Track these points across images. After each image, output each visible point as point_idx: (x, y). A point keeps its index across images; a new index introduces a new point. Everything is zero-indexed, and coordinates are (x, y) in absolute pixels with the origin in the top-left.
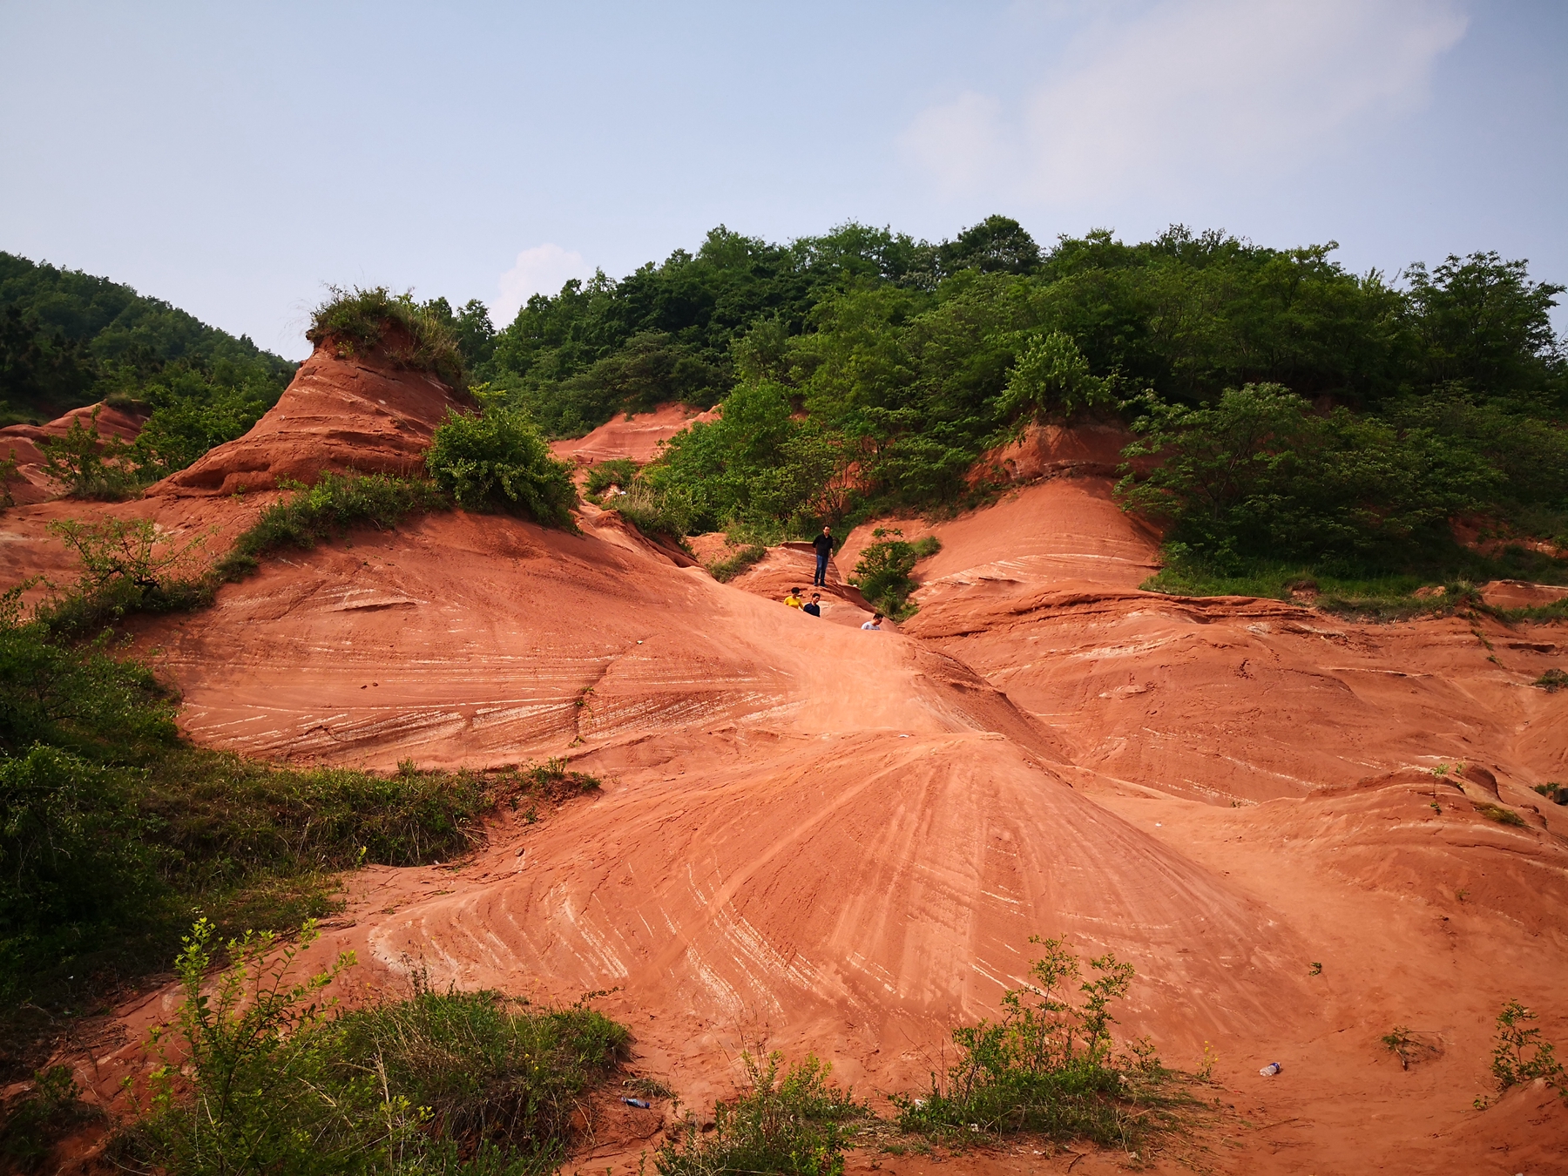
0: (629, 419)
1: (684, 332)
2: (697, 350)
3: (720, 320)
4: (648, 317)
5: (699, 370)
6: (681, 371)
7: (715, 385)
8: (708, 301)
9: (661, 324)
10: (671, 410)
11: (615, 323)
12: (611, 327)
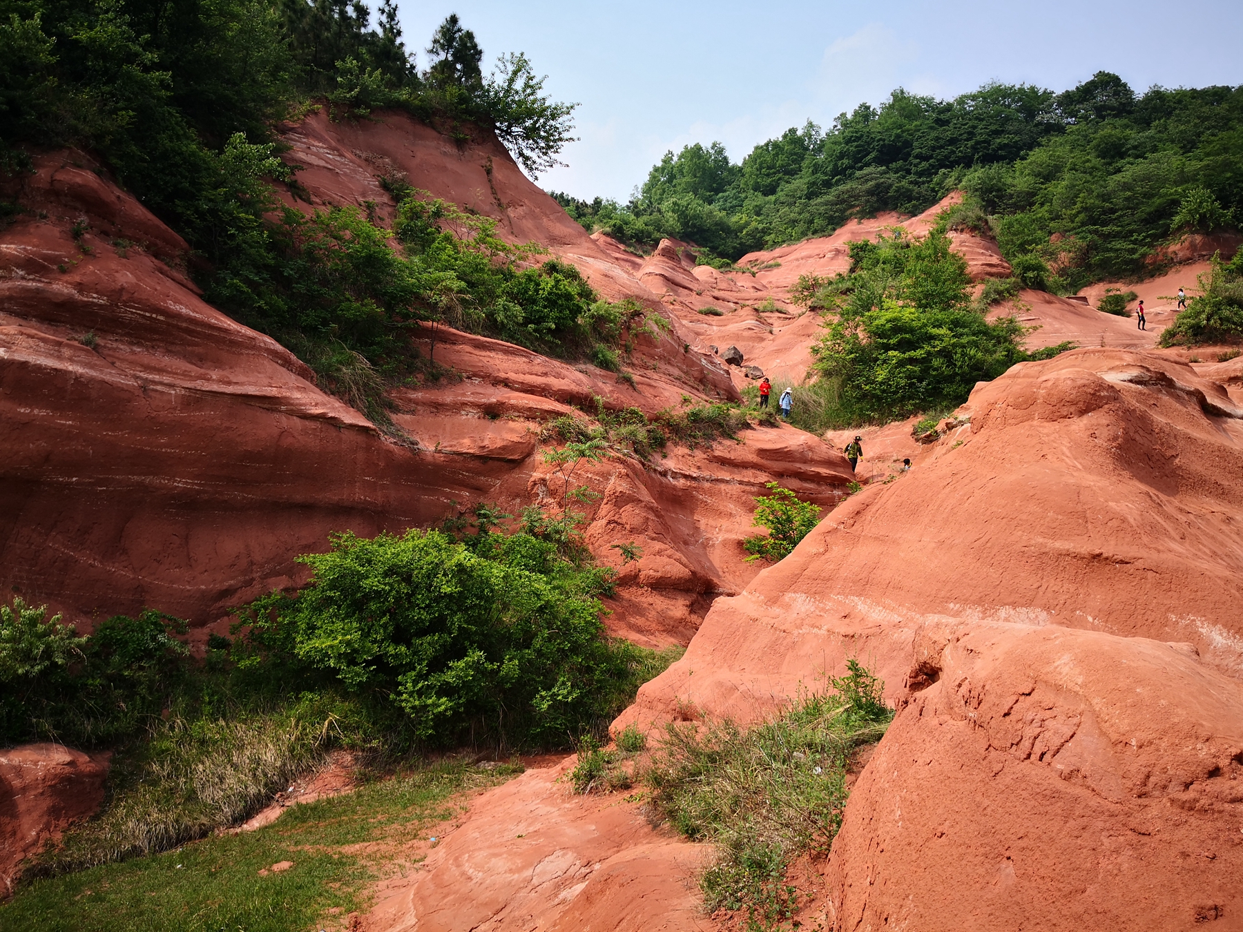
0: (860, 223)
1: (893, 165)
2: (904, 177)
3: (916, 157)
4: (869, 157)
5: (908, 190)
6: (896, 191)
7: (918, 199)
8: (908, 144)
9: (879, 161)
10: (887, 216)
11: (845, 161)
12: (842, 164)
